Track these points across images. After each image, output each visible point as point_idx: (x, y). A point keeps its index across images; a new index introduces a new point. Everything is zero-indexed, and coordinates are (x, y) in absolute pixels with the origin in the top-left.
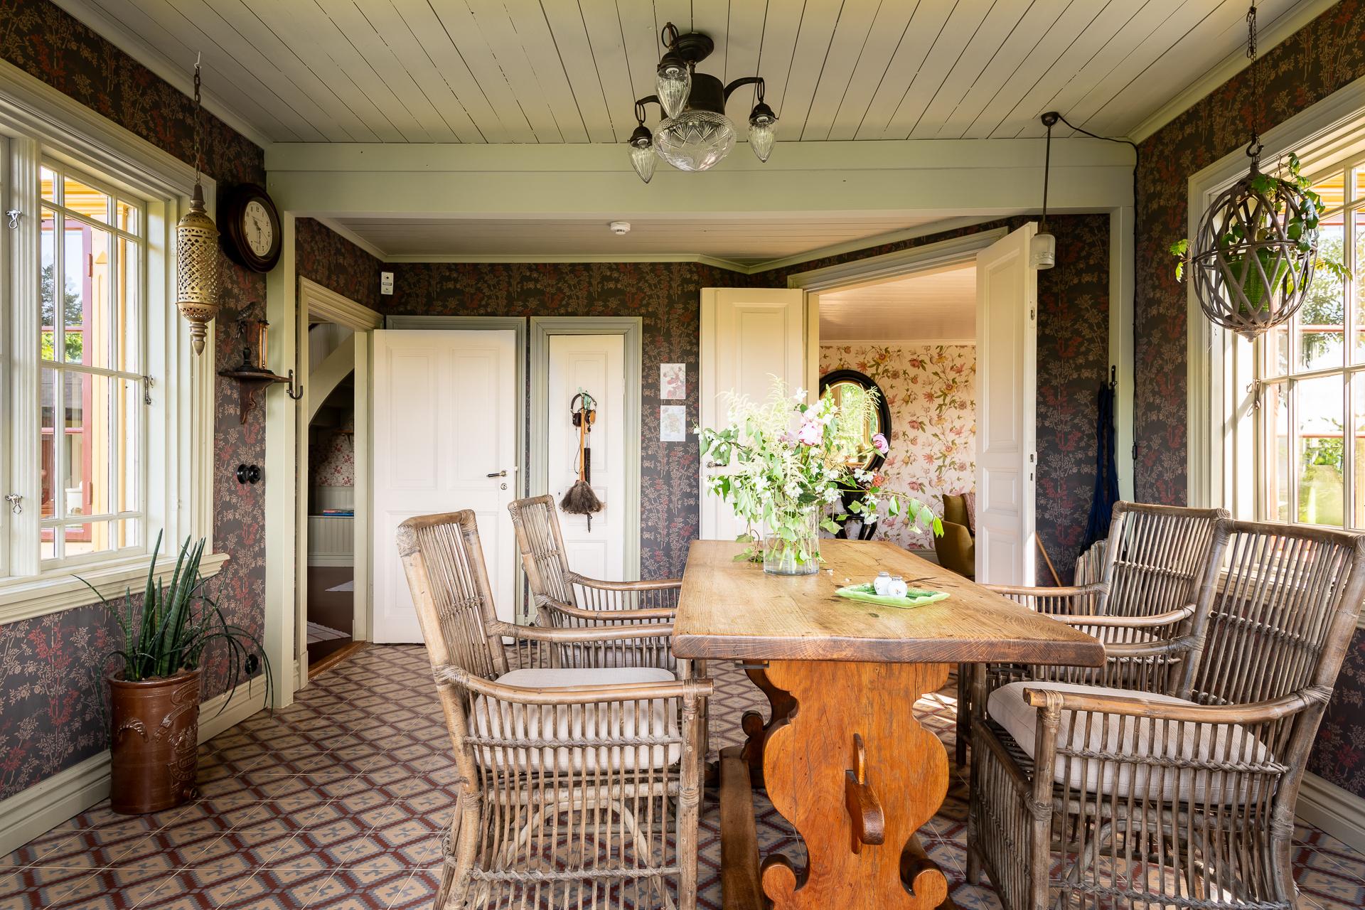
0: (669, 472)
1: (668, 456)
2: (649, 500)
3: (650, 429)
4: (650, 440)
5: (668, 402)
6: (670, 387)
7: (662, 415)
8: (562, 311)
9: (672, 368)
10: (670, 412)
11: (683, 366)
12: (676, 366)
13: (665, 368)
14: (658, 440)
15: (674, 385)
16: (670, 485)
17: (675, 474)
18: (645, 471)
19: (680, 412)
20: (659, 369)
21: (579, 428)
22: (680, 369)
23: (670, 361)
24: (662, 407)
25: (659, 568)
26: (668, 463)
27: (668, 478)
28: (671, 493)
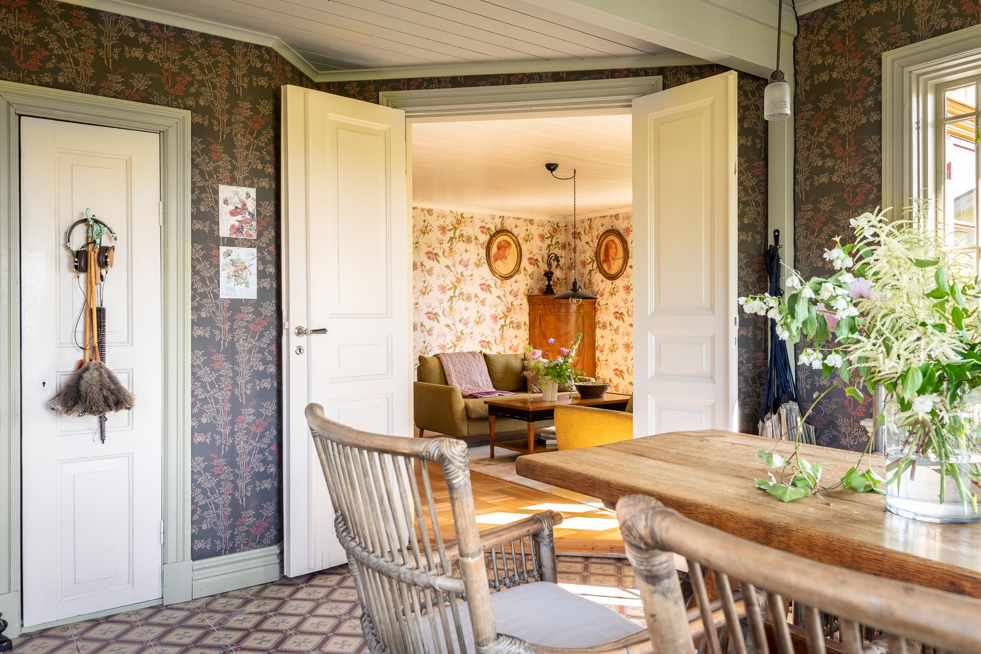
0: (232, 344)
1: (232, 319)
2: (203, 385)
3: (203, 279)
4: (204, 296)
5: (231, 242)
6: (234, 221)
7: (223, 261)
8: (47, 79)
9: (237, 193)
10: (234, 256)
11: (253, 192)
12: (243, 191)
13: (225, 191)
14: (216, 296)
15: (240, 217)
16: (234, 363)
17: (242, 345)
18: (197, 342)
19: (248, 256)
20: (216, 192)
21: (82, 276)
22: (248, 196)
23: (232, 182)
24: (223, 249)
25: (218, 485)
26: (232, 330)
27: (231, 352)
28: (236, 373)
